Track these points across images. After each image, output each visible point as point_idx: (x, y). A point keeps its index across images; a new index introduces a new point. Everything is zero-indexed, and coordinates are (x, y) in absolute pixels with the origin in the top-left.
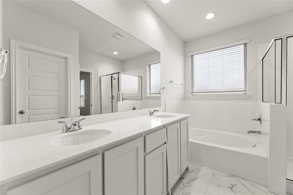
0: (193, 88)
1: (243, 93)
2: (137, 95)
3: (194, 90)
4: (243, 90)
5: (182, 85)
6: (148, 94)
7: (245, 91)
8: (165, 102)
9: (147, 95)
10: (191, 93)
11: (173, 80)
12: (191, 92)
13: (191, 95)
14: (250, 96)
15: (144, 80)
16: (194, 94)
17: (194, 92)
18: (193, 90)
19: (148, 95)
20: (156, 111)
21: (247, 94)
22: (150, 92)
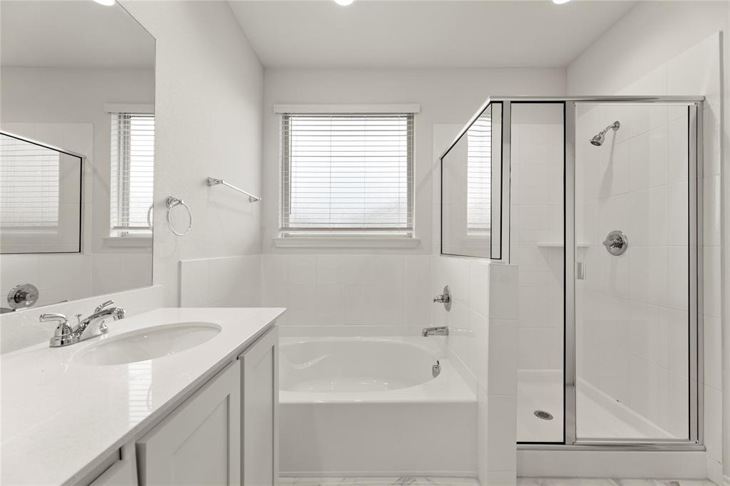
0: (287, 215)
1: (405, 233)
2: (55, 232)
3: (290, 221)
4: (405, 226)
5: (253, 203)
6: (115, 228)
7: (410, 228)
8: (180, 263)
9: (109, 233)
10: (283, 229)
11: (220, 179)
12: (280, 227)
13: (280, 236)
14: (419, 242)
15: (95, 171)
16: (291, 233)
17: (291, 226)
18: (287, 220)
19: (114, 234)
20: (109, 312)
21: (414, 237)
22: (123, 220)
